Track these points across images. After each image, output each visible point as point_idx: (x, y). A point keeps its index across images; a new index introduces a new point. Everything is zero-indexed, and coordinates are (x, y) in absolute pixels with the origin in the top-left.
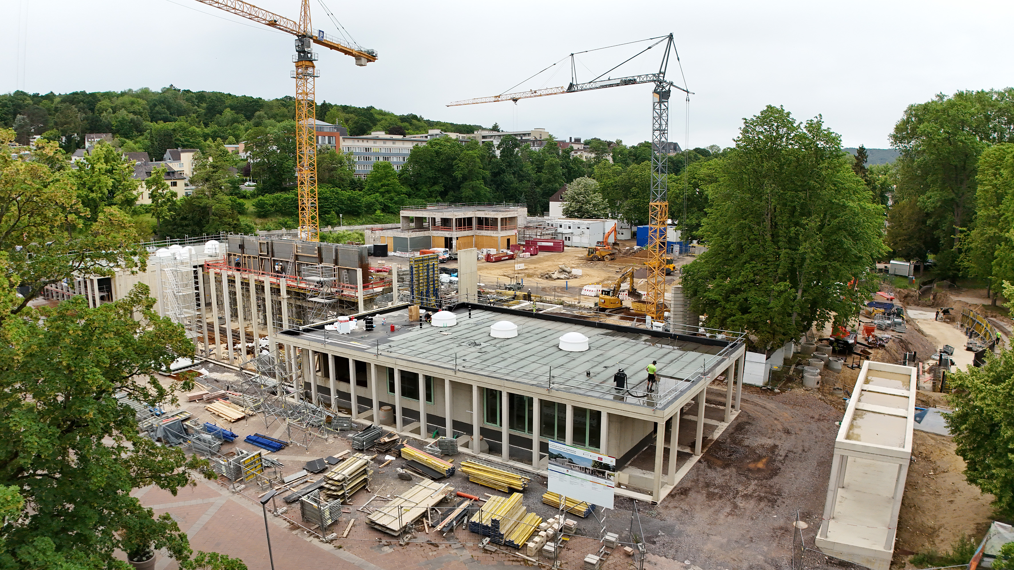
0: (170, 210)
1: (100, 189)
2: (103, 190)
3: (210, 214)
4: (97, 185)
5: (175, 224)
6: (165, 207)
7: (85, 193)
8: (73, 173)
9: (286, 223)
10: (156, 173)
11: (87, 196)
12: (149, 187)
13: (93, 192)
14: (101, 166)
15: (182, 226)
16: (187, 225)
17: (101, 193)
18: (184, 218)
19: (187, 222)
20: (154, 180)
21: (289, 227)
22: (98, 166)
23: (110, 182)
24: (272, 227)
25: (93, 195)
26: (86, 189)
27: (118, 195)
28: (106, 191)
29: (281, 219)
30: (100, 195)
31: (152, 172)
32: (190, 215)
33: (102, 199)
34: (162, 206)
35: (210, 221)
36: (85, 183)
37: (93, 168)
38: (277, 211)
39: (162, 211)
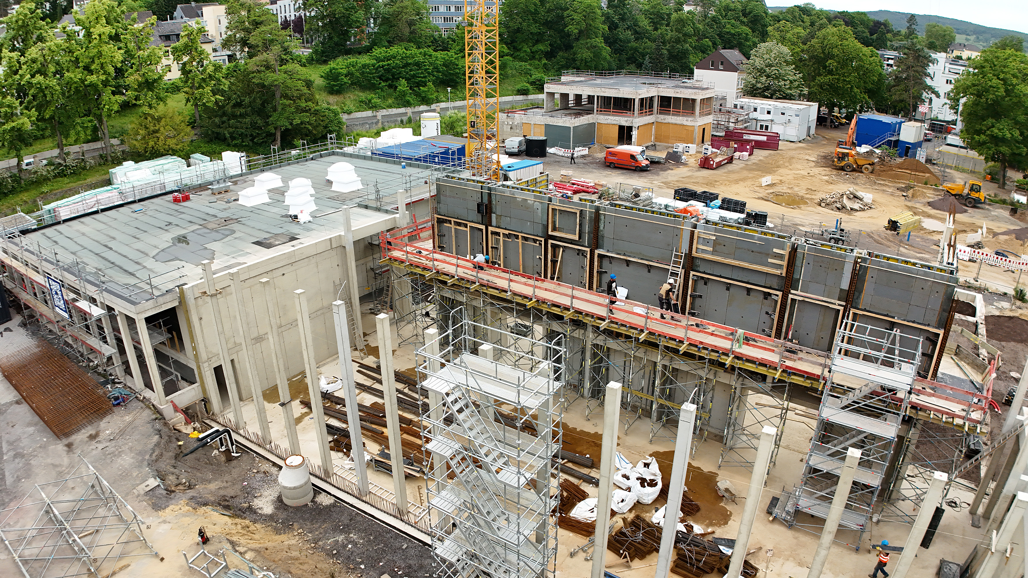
0: (214, 93)
1: (102, 67)
2: (106, 69)
3: (278, 95)
4: (97, 61)
5: (224, 114)
6: (208, 89)
7: (79, 76)
8: (57, 46)
9: (370, 101)
10: (188, 35)
11: (83, 81)
12: (177, 59)
13: (91, 72)
14: (102, 30)
15: (234, 116)
16: (241, 116)
17: (105, 73)
18: (238, 105)
19: (243, 111)
20: (186, 46)
21: (375, 107)
22: (97, 30)
23: (119, 56)
24: (352, 107)
25: (92, 78)
26: (81, 69)
27: (131, 74)
28: (111, 70)
29: (363, 96)
30: (103, 77)
31: (182, 34)
32: (247, 100)
33: (105, 83)
34: (200, 87)
35: (279, 108)
36: (77, 59)
37: (89, 35)
38: (352, 84)
39: (202, 95)
